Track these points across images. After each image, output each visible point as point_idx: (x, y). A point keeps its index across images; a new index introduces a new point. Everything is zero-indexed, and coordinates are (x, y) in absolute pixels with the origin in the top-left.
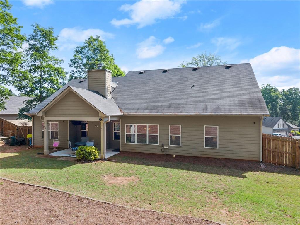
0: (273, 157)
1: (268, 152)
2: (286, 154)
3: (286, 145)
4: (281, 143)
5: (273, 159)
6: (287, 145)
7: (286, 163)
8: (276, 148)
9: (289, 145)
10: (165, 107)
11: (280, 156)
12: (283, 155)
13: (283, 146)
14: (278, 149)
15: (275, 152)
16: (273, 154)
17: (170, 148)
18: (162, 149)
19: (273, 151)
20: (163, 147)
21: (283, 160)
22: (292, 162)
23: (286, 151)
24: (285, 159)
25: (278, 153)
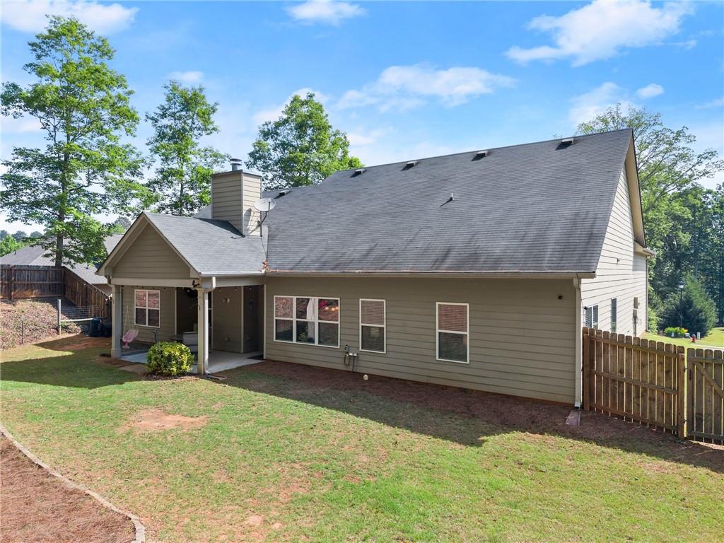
0: (614, 397)
1: (601, 381)
2: (652, 391)
3: (652, 364)
4: (638, 357)
5: (614, 404)
6: (655, 365)
7: (652, 418)
8: (621, 372)
9: (661, 363)
10: (357, 255)
11: (633, 395)
12: (642, 393)
13: (644, 365)
14: (629, 374)
15: (621, 383)
16: (614, 390)
17: (361, 357)
18: (345, 358)
19: (614, 381)
20: (348, 353)
21: (644, 409)
22: (668, 414)
23: (651, 383)
24: (650, 404)
25: (629, 386)
